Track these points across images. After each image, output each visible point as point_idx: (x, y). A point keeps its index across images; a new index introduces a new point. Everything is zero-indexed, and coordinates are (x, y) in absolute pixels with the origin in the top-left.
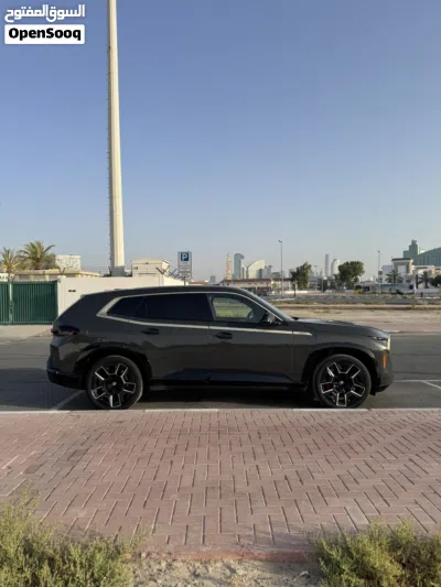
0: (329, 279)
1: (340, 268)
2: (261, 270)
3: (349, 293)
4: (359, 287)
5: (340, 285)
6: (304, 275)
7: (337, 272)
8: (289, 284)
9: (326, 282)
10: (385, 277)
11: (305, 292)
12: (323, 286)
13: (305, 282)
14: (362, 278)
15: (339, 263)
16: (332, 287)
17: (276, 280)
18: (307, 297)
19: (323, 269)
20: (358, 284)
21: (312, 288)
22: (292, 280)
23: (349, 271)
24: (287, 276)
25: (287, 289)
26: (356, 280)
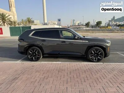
0: (94, 25)
1: (97, 23)
2: (79, 23)
3: (98, 28)
4: (101, 27)
5: (96, 26)
6: (88, 24)
7: (96, 23)
8: (85, 26)
9: (93, 26)
10: (107, 25)
11: (88, 28)
12: (92, 27)
13: (89, 26)
14: (101, 25)
15: (97, 21)
16: (95, 27)
17: (82, 25)
18: (89, 29)
19: (93, 23)
20: (100, 26)
21: (90, 27)
22: (85, 25)
23: (99, 23)
24: (85, 24)
25: (84, 28)
26: (100, 25)
